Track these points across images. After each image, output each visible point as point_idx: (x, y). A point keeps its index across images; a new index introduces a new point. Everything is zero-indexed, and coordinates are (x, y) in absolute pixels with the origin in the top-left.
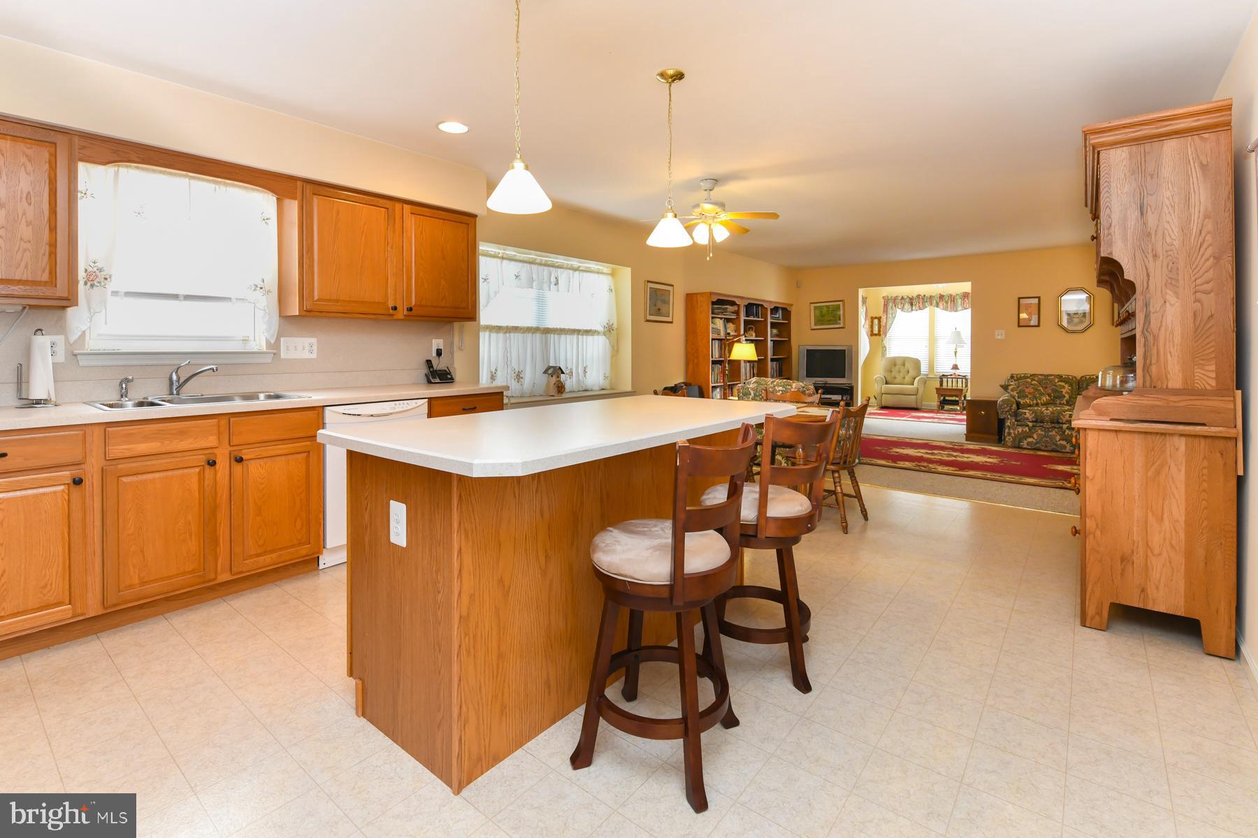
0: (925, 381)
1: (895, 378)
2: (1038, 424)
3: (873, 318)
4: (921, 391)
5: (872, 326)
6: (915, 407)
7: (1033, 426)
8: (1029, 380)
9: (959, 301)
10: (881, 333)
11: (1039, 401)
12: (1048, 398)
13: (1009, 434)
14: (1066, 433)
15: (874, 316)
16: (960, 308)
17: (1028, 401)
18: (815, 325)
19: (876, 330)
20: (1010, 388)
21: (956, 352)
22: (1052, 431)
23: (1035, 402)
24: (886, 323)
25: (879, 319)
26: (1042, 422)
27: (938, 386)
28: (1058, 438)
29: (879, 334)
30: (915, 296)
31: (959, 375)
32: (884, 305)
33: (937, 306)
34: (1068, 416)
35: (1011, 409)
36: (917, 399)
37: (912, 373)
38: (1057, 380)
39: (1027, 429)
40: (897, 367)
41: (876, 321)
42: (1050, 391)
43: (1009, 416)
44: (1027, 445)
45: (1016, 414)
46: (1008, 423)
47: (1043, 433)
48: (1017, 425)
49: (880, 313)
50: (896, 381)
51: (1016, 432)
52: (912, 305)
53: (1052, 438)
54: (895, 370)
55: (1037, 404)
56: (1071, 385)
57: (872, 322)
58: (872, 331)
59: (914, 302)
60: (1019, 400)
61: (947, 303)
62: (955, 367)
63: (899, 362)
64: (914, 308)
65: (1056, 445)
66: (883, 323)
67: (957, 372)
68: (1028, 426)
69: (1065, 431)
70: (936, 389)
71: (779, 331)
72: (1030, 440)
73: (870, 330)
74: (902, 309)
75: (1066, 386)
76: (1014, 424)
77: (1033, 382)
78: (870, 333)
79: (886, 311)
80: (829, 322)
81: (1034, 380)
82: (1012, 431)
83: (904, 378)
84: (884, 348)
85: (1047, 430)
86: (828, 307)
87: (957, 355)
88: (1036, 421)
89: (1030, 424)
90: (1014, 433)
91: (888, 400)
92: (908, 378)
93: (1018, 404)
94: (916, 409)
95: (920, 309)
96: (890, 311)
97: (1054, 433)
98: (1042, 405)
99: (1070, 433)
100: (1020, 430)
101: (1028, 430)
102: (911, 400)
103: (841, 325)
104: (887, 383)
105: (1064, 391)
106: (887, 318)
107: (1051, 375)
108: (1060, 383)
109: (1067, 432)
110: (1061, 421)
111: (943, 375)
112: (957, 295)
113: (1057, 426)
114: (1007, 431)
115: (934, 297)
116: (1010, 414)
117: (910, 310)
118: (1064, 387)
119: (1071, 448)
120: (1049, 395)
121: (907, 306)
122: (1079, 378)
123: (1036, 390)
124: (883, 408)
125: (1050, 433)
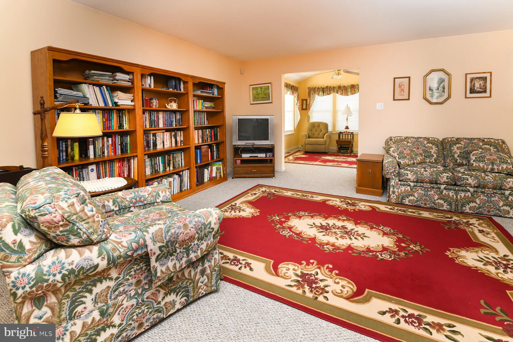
0: (330, 137)
1: (314, 134)
2: (419, 184)
3: (303, 100)
4: (328, 142)
5: (302, 105)
6: (324, 152)
7: (414, 186)
8: (405, 142)
9: (349, 89)
10: (307, 108)
11: (415, 161)
12: (421, 157)
13: (394, 192)
14: (444, 194)
15: (303, 99)
16: (350, 94)
17: (407, 161)
18: (253, 101)
19: (304, 107)
20: (392, 149)
21: (347, 119)
22: (431, 191)
23: (412, 162)
24: (310, 103)
25: (306, 100)
26: (422, 182)
27: (337, 138)
28: (436, 197)
29: (306, 109)
30: (325, 87)
31: (349, 132)
32: (309, 92)
33: (337, 93)
34: (445, 177)
35: (395, 171)
36: (325, 147)
37: (323, 131)
38: (426, 142)
39: (409, 188)
40: (315, 128)
41: (305, 102)
42: (421, 152)
43: (393, 177)
44: (409, 202)
45: (399, 175)
46: (392, 183)
47: (423, 192)
48: (400, 185)
49: (306, 97)
50: (315, 136)
51: (400, 191)
52: (323, 92)
53: (431, 197)
54: (314, 130)
55: (414, 164)
56: (437, 147)
57: (302, 102)
58: (302, 107)
59: (326, 90)
60: (400, 160)
61: (342, 91)
62: (347, 128)
63: (316, 125)
64: (325, 94)
65: (434, 203)
66: (308, 103)
67: (348, 130)
68: (410, 185)
69: (442, 191)
70: (336, 141)
71: (214, 104)
72: (411, 198)
73: (301, 106)
74: (318, 95)
75: (434, 147)
76: (397, 184)
77: (409, 144)
78: (301, 108)
79: (309, 95)
80: (263, 99)
81: (409, 143)
82: (396, 190)
83: (319, 134)
84: (309, 117)
85: (426, 190)
86: (261, 88)
87: (348, 121)
88: (417, 182)
89: (412, 184)
90: (398, 192)
91: (309, 148)
92: (321, 134)
93: (399, 164)
94: (325, 153)
95: (328, 94)
96: (312, 96)
97: (432, 193)
98: (417, 164)
99: (447, 193)
100: (403, 188)
101: (409, 190)
102: (322, 148)
103: (270, 101)
104: (309, 137)
105: (433, 152)
106: (310, 100)
107: (421, 138)
108: (429, 145)
109: (444, 192)
110: (439, 182)
111: (340, 132)
112: (348, 86)
113: (435, 186)
114: (391, 189)
115: (335, 87)
116: (394, 175)
117: (322, 95)
118: (432, 148)
119: (448, 207)
120: (422, 155)
121: (321, 93)
122: (441, 140)
123: (412, 151)
124: (306, 153)
125: (429, 193)
